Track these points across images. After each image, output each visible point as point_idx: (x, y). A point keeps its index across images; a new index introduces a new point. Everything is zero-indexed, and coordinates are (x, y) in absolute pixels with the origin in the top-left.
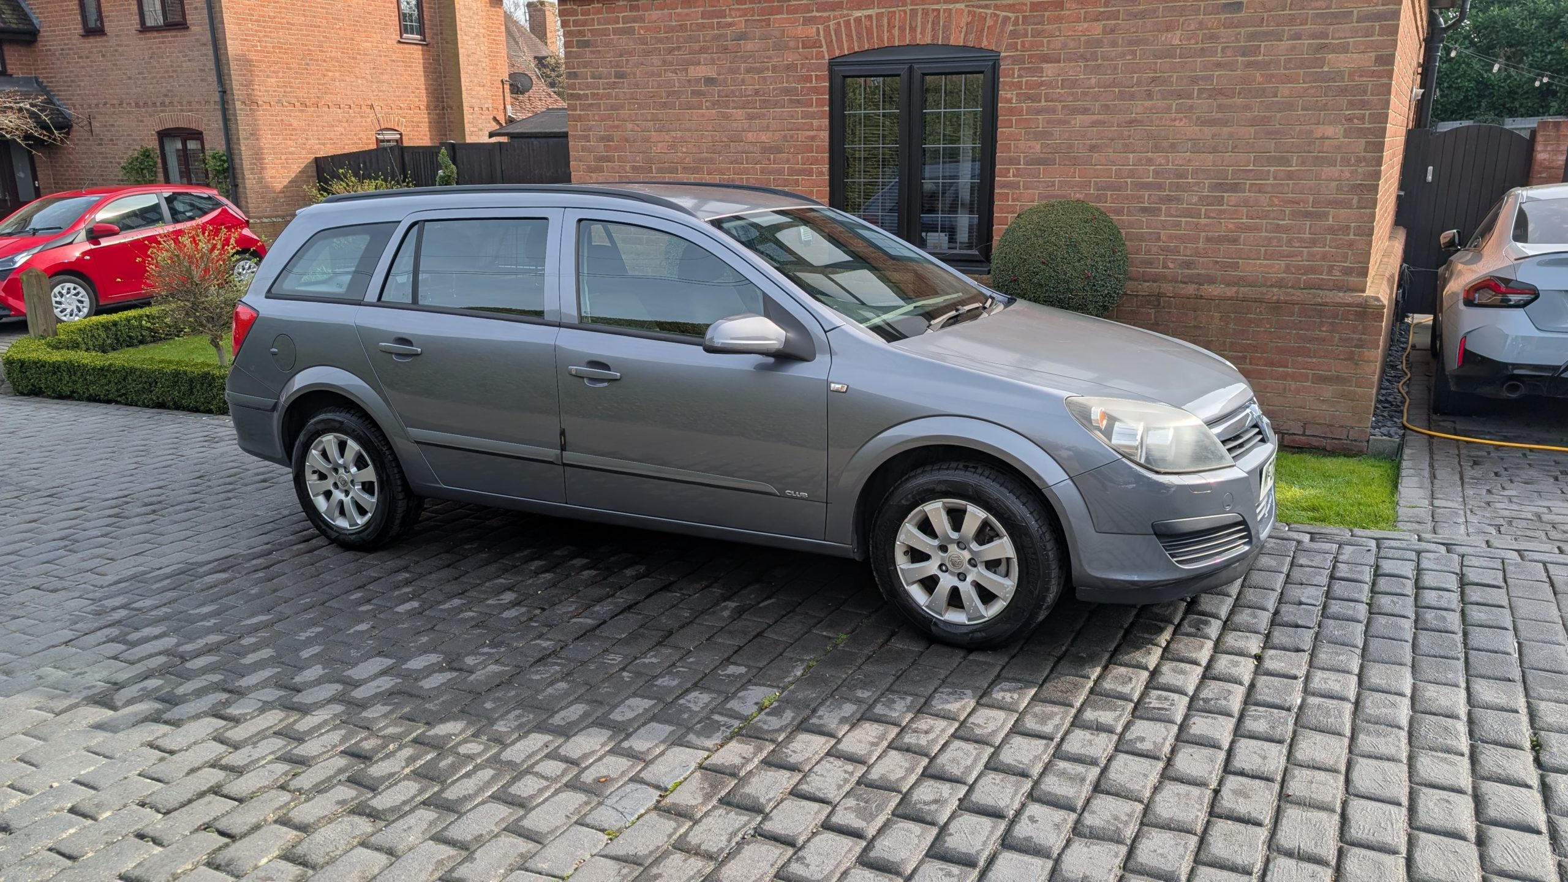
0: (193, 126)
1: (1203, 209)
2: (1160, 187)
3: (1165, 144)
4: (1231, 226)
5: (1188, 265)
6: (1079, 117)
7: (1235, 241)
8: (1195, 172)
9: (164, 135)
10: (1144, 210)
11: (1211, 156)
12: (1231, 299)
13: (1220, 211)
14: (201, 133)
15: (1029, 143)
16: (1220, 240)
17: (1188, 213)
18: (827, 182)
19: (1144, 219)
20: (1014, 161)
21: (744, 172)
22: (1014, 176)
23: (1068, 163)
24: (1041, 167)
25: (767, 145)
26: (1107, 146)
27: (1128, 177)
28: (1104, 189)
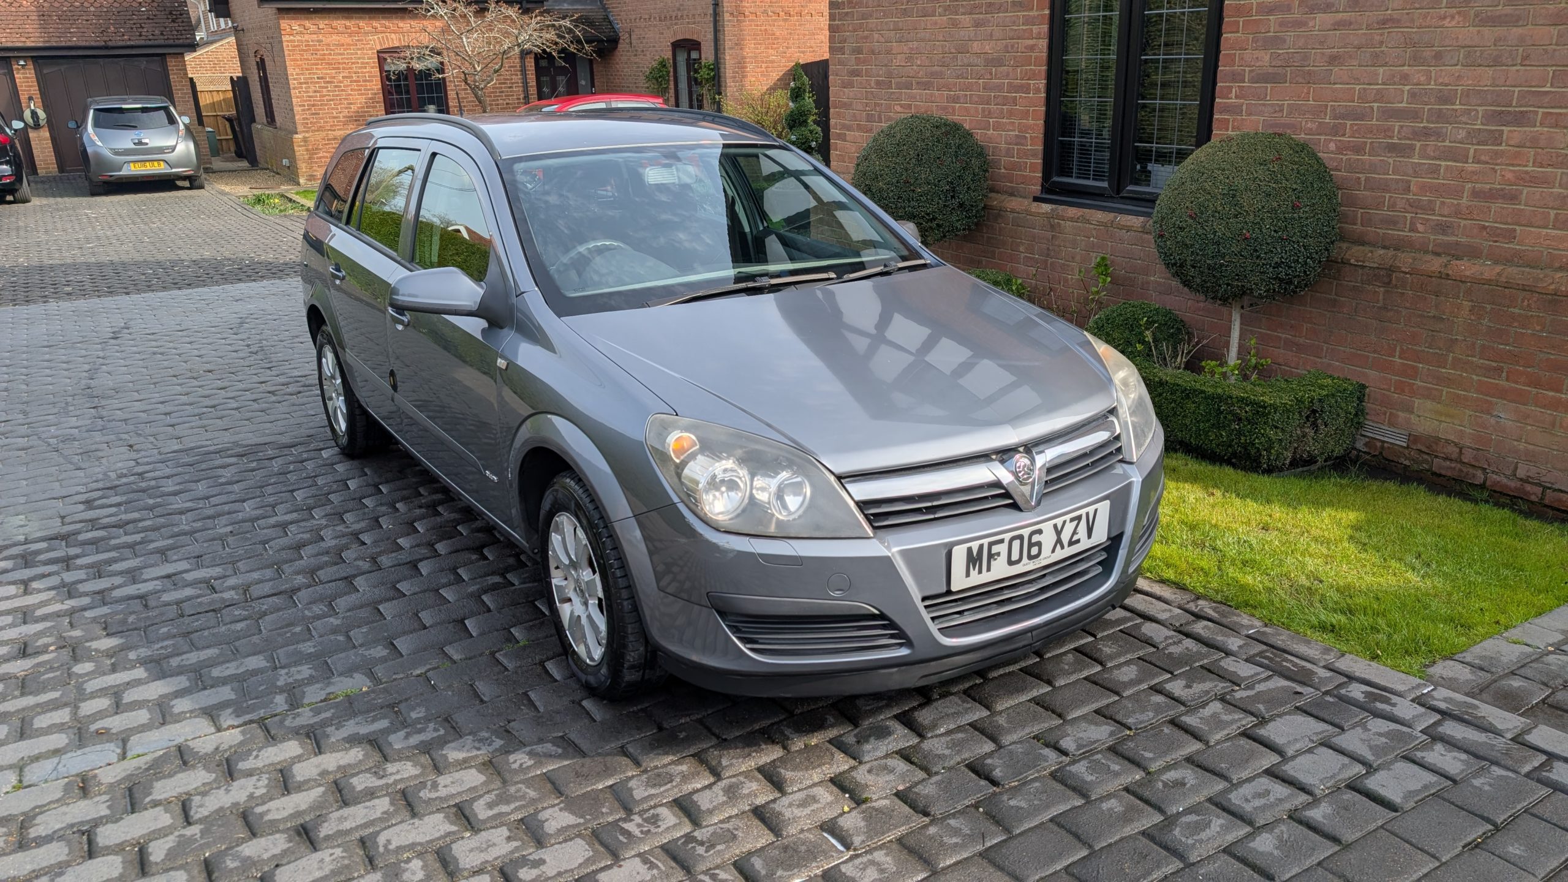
0: (695, 37)
1: (1472, 149)
2: (1415, 115)
3: (1428, 53)
4: (1509, 176)
5: (1443, 228)
6: (1320, 16)
7: (1513, 198)
8: (1467, 94)
9: (677, 46)
10: (1392, 148)
11: (1490, 71)
12: (1488, 282)
13: (1496, 153)
14: (699, 44)
15: (1257, 53)
16: (1490, 196)
17: (1451, 155)
18: (1043, 101)
19: (1391, 161)
20: (1237, 77)
21: (969, 88)
22: (1236, 97)
23: (1301, 80)
24: (1269, 85)
25: (990, 56)
26: (1350, 57)
27: (1374, 101)
28: (1343, 117)
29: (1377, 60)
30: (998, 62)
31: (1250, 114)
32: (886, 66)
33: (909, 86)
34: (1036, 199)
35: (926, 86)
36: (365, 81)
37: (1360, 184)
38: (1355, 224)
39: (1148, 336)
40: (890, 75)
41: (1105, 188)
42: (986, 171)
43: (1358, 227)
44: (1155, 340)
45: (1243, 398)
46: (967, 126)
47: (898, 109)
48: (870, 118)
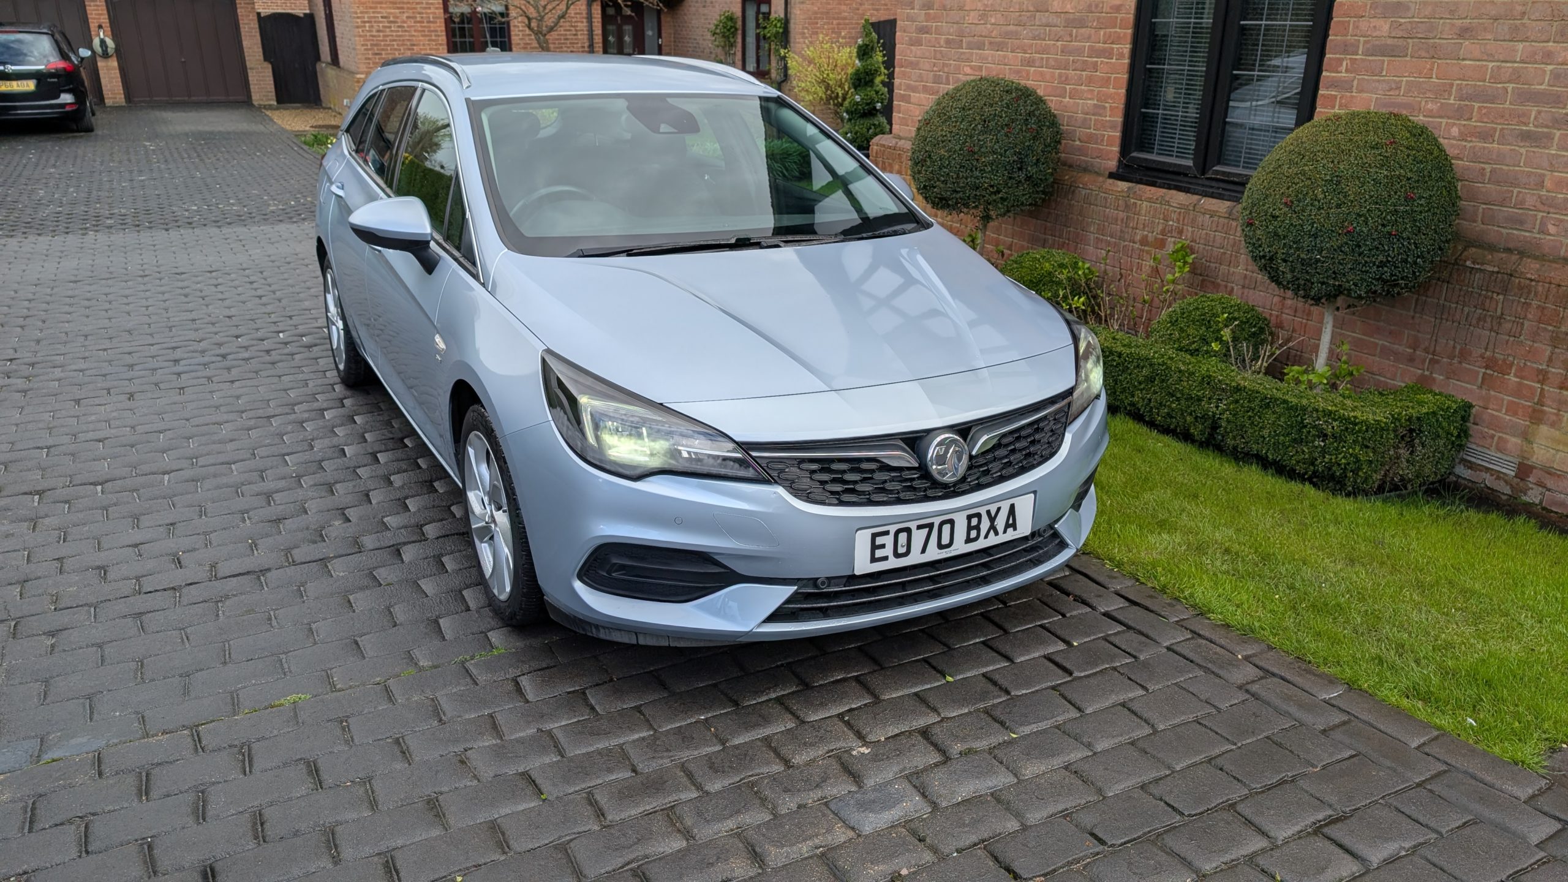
2: (1557, 100)
18: (1126, 68)
19: (1523, 151)
20: (1348, 49)
21: (1045, 50)
22: (1347, 71)
23: (1424, 54)
24: (1386, 59)
25: (1071, 16)
26: (1485, 29)
27: (1509, 82)
28: (1470, 98)
29: (1516, 36)
30: (1081, 23)
31: (1361, 91)
32: (957, 23)
33: (981, 46)
34: (1112, 176)
35: (1000, 47)
36: (429, 22)
37: (1483, 175)
38: (1475, 221)
39: (1226, 334)
40: (961, 35)
41: (1189, 167)
42: (1059, 142)
43: (1479, 226)
44: (1235, 339)
45: (1331, 412)
46: (1040, 92)
47: (968, 70)
48: (937, 80)
